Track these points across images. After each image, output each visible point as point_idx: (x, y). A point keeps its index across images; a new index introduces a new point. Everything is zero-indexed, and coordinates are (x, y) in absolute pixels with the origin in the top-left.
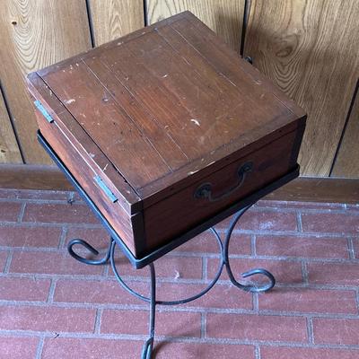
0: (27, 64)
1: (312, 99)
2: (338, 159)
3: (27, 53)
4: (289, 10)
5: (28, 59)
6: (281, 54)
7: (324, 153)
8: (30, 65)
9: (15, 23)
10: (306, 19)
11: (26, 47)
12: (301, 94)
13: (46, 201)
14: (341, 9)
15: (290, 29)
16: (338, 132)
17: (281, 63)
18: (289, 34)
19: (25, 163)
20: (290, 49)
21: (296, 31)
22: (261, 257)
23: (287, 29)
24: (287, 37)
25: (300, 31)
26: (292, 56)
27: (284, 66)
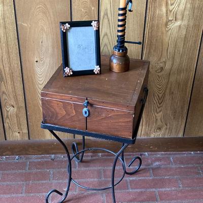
0: (40, 82)
1: (173, 93)
2: (187, 126)
3: (40, 76)
4: (161, 50)
5: (41, 79)
6: (158, 71)
7: (180, 123)
8: (41, 83)
9: (37, 61)
10: (168, 54)
11: (40, 73)
12: (168, 91)
13: (40, 160)
14: (183, 48)
15: (162, 59)
16: (186, 111)
18: (162, 61)
20: (162, 69)
21: (164, 60)
22: (156, 178)
23: (160, 58)
24: (160, 63)
25: (166, 60)
26: (163, 72)
27: (159, 77)
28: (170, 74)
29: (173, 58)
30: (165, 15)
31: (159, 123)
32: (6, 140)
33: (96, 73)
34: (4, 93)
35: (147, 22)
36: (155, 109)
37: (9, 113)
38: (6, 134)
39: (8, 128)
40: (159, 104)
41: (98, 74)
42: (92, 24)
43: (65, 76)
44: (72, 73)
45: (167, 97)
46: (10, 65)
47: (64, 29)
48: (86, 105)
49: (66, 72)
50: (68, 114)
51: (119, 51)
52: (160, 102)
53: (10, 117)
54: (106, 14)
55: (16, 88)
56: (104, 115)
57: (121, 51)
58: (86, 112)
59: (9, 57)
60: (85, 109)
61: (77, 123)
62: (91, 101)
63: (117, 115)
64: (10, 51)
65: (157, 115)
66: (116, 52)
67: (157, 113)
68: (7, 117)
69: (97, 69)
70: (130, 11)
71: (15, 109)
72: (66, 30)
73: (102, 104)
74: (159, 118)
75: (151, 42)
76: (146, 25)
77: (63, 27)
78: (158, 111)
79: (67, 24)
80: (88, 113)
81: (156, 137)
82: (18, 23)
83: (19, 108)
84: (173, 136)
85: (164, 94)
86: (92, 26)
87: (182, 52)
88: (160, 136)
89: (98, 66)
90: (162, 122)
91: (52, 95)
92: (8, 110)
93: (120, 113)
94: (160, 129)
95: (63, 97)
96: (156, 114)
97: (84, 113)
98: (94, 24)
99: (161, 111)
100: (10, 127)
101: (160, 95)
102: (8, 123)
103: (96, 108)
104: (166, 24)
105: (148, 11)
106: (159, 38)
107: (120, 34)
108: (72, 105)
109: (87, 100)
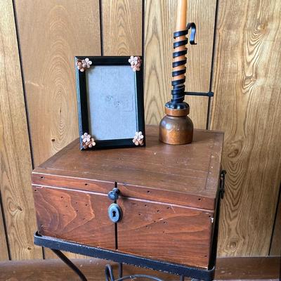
1: (253, 189)
2: (273, 239)
4: (235, 123)
6: (231, 155)
7: (264, 235)
9: (53, 140)
10: (246, 129)
12: (246, 186)
14: (268, 121)
15: (236, 137)
16: (272, 216)
17: (232, 162)
18: (236, 140)
19: (44, 258)
20: (237, 152)
21: (240, 138)
23: (234, 136)
24: (235, 142)
25: (243, 138)
26: (239, 157)
27: (233, 164)
28: (248, 160)
29: (254, 135)
30: (240, 69)
31: (234, 235)
32: (10, 259)
33: (137, 144)
34: (6, 188)
35: (214, 80)
36: (228, 213)
37: (15, 219)
38: (11, 250)
39: (13, 241)
40: (234, 206)
41: (139, 146)
42: (129, 61)
43: (83, 149)
44: (94, 144)
45: (245, 195)
46: (15, 146)
48: (113, 196)
49: (84, 141)
50: (81, 216)
51: (176, 107)
52: (235, 202)
53: (15, 224)
54: (154, 68)
55: (24, 181)
56: (150, 219)
57: (179, 108)
58: (114, 213)
59: (14, 133)
60: (113, 207)
61: (99, 234)
62: (123, 189)
63: (177, 218)
64: (15, 124)
65: (230, 223)
66: (171, 111)
67: (231, 220)
68: (12, 225)
69: (137, 137)
71: (23, 213)
73: (146, 196)
74: (233, 228)
75: (221, 110)
76: (213, 85)
77: (80, 63)
78: (232, 217)
79: (87, 60)
80: (117, 214)
81: (228, 256)
82: (25, 82)
83: (28, 211)
84: (254, 255)
85: (241, 190)
86: (129, 64)
87: (267, 126)
88: (235, 255)
89: (140, 133)
90: (237, 233)
91: (51, 178)
92: (13, 213)
93: (182, 215)
94: (234, 243)
95: (72, 183)
96: (229, 221)
97: (111, 215)
98: (133, 60)
99: (235, 216)
100: (16, 241)
101: (235, 192)
102: (13, 234)
103: (134, 203)
104: (243, 83)
105: (215, 63)
106: (232, 104)
108: (87, 198)
109: (116, 187)
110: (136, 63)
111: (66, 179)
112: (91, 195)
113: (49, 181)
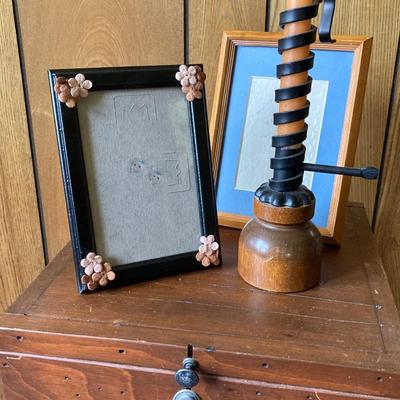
47: (68, 97)
48: (186, 379)
51: (281, 203)
57: (289, 203)
60: (183, 395)
66: (270, 207)
70: (326, 38)
72: (78, 99)
77: (63, 88)
79: (79, 77)
82: (32, 111)
91: (41, 339)
95: (87, 349)
107: (287, 130)
108: (123, 379)
109: (190, 354)
110: (193, 81)
111: (73, 341)
112: (132, 372)
113: (35, 345)
